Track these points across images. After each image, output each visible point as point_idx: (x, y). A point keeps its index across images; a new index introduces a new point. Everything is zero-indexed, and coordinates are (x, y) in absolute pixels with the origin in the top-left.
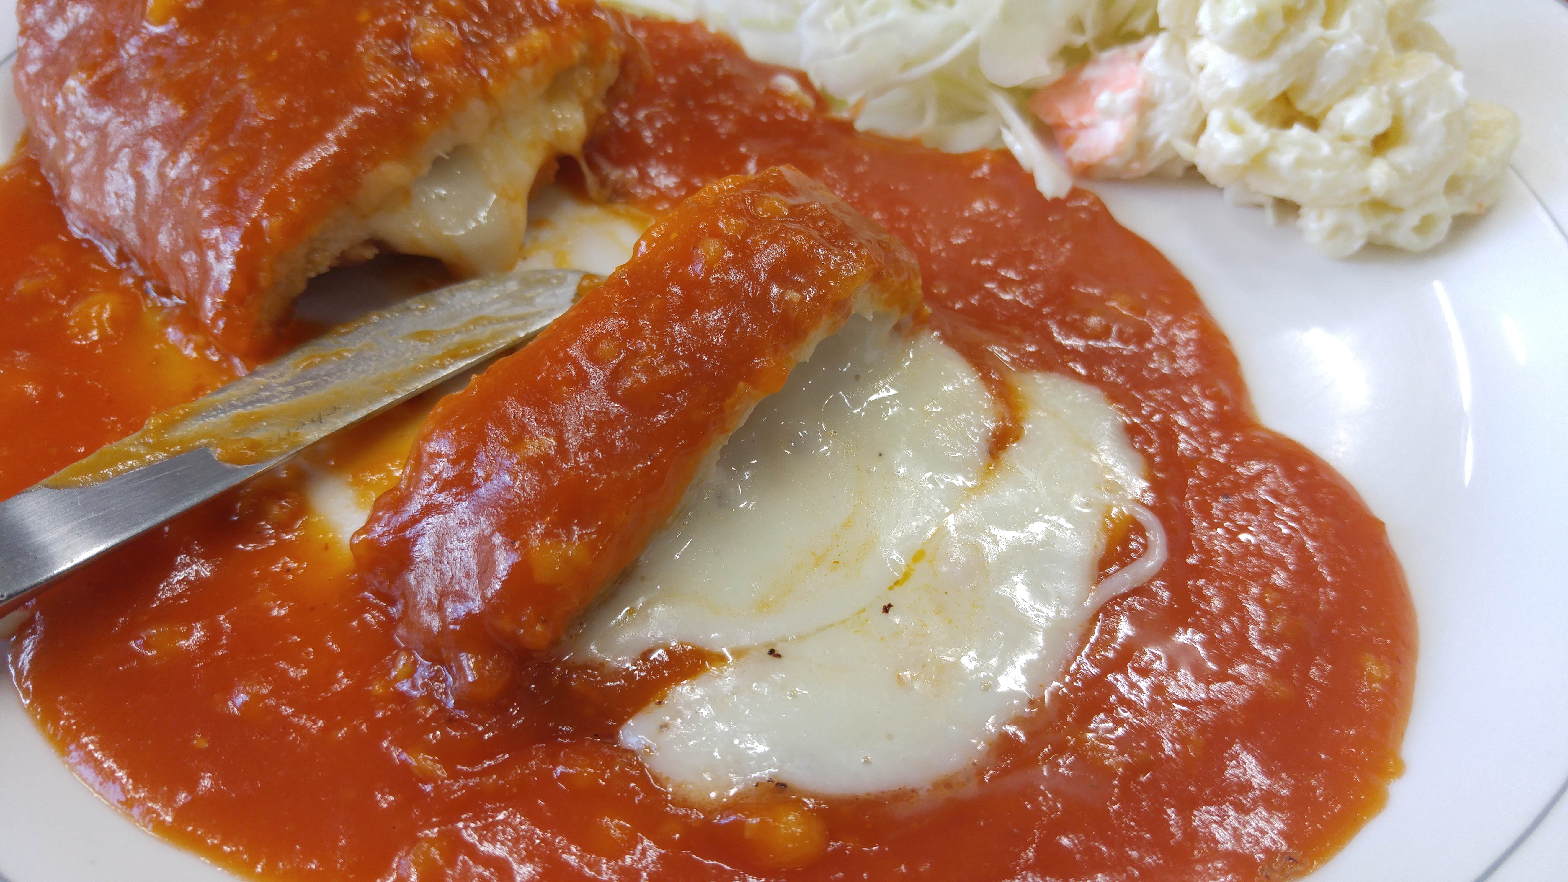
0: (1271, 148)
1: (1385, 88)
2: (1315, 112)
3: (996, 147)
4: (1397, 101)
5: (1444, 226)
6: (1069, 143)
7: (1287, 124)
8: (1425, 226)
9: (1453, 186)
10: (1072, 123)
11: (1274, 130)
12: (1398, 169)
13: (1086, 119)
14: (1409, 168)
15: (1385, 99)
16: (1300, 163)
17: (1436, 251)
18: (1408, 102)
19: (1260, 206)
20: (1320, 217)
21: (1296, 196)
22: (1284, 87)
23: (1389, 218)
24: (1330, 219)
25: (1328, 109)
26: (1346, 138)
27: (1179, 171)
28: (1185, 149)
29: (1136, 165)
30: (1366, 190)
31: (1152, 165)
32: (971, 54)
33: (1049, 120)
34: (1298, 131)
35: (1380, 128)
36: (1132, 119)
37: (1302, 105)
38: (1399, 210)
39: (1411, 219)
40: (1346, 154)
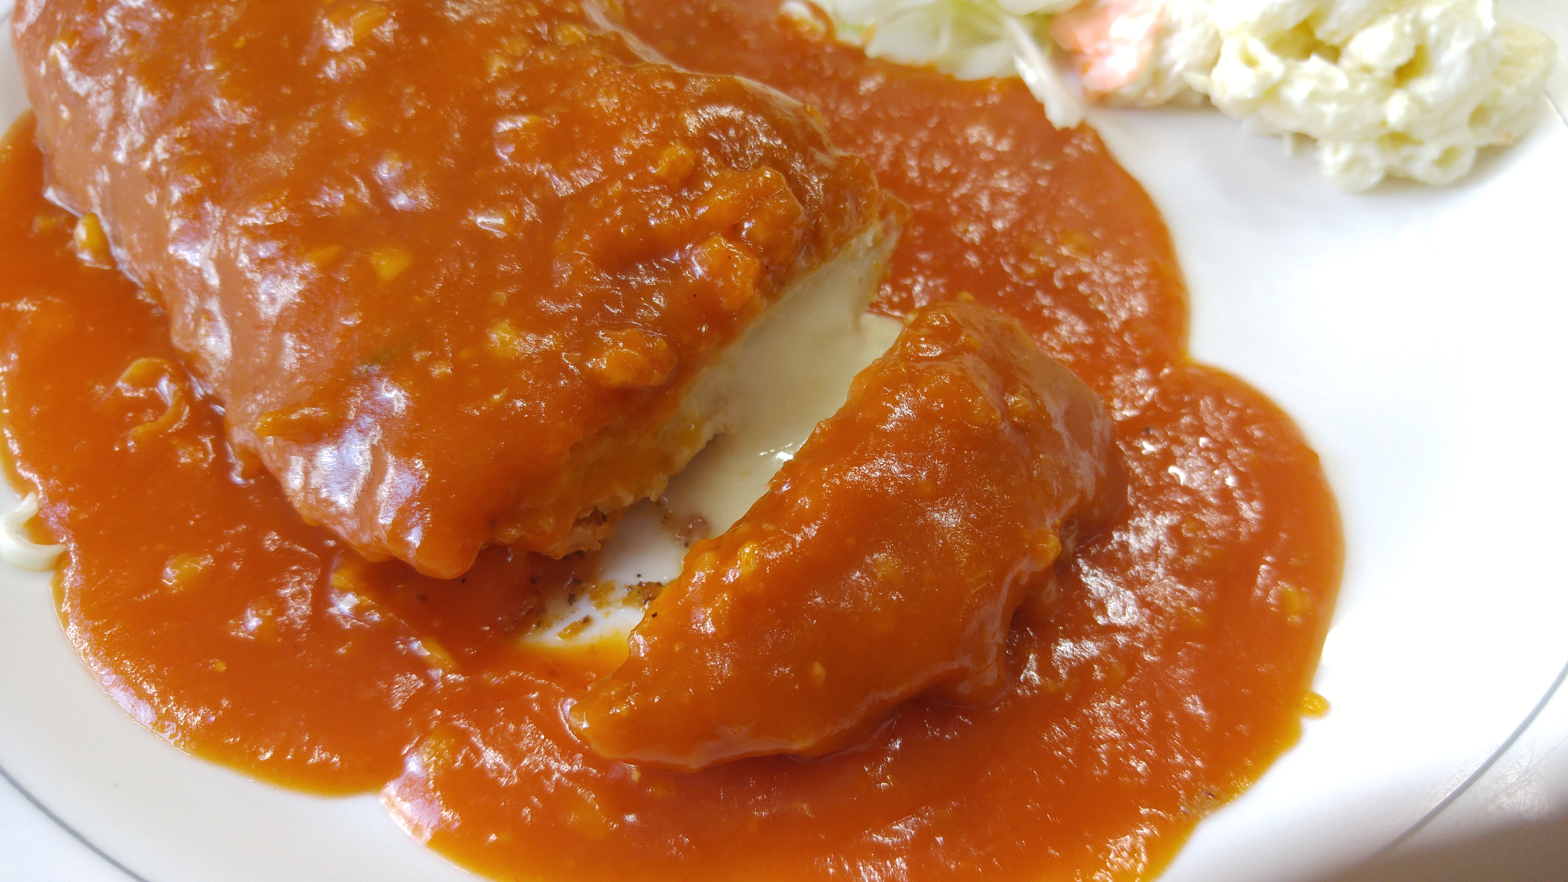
0: (1285, 81)
1: (1409, 16)
2: (1336, 41)
3: (1009, 74)
4: (1420, 29)
5: (1467, 159)
6: (1084, 69)
7: (1306, 53)
8: (1447, 158)
9: (1479, 116)
10: (1088, 50)
11: (1290, 62)
12: (1417, 101)
13: (1102, 46)
14: (1430, 100)
15: (1408, 29)
16: (1314, 97)
17: (1461, 183)
18: (1434, 30)
19: (1277, 136)
20: (1336, 150)
21: (1312, 130)
22: (1302, 16)
23: (1407, 151)
24: (1345, 153)
25: (1349, 38)
26: (1367, 69)
27: (1197, 100)
28: (1198, 80)
29: (1151, 95)
30: (1384, 123)
31: (1168, 91)
33: (1067, 46)
34: (1316, 63)
35: (1401, 59)
36: (1147, 47)
37: (1321, 33)
38: (1418, 143)
39: (1431, 151)
40: (1364, 87)
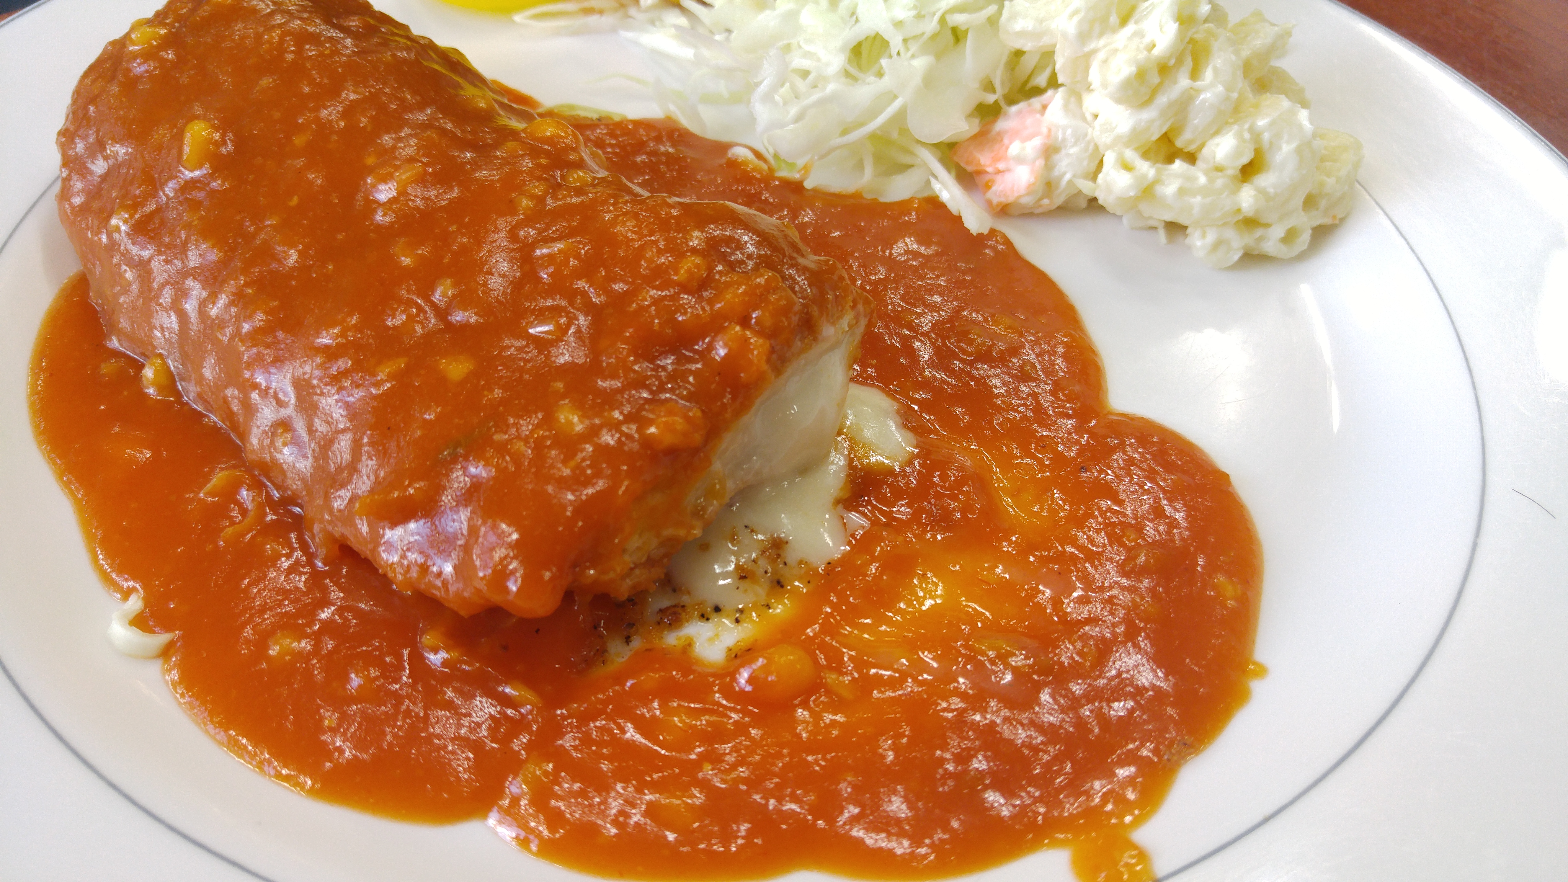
0: (1157, 181)
1: (1246, 126)
2: (1192, 148)
3: (926, 194)
4: (1256, 136)
5: (1305, 237)
6: (988, 186)
7: (1170, 160)
8: (1290, 237)
9: (1310, 202)
10: (990, 169)
11: (1159, 165)
12: (1262, 192)
13: (1001, 166)
14: (1272, 191)
15: (1247, 135)
16: (1182, 192)
17: (1302, 257)
18: (1266, 136)
19: (1154, 228)
20: (1204, 236)
21: (1183, 221)
22: (1164, 130)
23: (1259, 232)
24: (1211, 237)
25: (1202, 145)
26: (1219, 169)
27: (1084, 204)
28: (1086, 187)
29: (1046, 201)
30: (1239, 210)
31: (1059, 200)
32: (900, 117)
33: (970, 168)
34: (1178, 165)
35: (1245, 160)
36: (1040, 163)
37: (1179, 143)
38: (1267, 225)
39: (1278, 232)
40: (1220, 182)
